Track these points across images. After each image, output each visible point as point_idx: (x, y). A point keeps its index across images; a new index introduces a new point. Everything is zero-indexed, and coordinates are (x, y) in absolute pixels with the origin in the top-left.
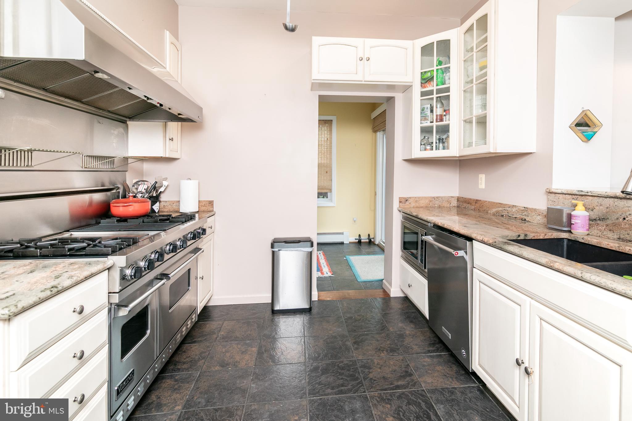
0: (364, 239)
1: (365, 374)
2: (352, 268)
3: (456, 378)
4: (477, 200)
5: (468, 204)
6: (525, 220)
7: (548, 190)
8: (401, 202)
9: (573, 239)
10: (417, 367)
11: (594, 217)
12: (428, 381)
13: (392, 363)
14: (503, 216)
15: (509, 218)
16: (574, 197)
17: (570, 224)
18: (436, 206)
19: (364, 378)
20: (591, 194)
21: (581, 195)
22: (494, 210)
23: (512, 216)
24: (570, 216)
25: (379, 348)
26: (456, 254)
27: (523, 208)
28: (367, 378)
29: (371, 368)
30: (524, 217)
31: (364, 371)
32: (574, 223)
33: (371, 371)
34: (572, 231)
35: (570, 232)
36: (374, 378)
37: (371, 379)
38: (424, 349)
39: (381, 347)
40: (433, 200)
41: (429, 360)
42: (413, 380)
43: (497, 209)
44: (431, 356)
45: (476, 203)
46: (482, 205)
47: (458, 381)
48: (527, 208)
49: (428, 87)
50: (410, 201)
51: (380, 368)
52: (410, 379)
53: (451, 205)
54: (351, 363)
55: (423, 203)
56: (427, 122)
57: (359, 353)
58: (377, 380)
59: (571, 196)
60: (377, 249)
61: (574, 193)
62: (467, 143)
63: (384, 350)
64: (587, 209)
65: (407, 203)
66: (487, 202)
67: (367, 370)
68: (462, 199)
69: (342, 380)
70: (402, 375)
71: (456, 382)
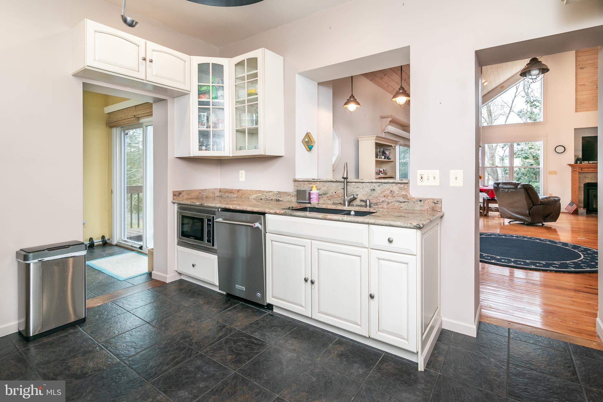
0: (97, 241)
1: (189, 342)
2: (103, 271)
3: (254, 315)
4: (239, 190)
5: (231, 193)
6: (279, 200)
7: (294, 180)
8: (175, 195)
9: (312, 207)
10: (225, 320)
11: (320, 193)
12: (239, 325)
13: (204, 326)
14: (262, 199)
15: (267, 200)
16: (309, 183)
17: (310, 198)
18: (204, 197)
19: (189, 345)
20: (319, 181)
21: (314, 181)
22: (254, 196)
23: (269, 198)
24: (310, 194)
25: (186, 321)
26: (254, 225)
27: (277, 193)
28: (193, 343)
29: (190, 337)
30: (278, 198)
31: (186, 340)
32: (312, 197)
33: (191, 338)
34: (311, 202)
35: (310, 203)
36: (198, 341)
37: (196, 343)
38: (221, 308)
39: (187, 320)
40: (202, 192)
41: (230, 313)
42: (228, 329)
43: (257, 195)
44: (229, 310)
45: (238, 192)
46: (243, 193)
47: (256, 316)
48: (280, 192)
49: (203, 98)
50: (183, 194)
51: (198, 333)
52: (226, 329)
53: (215, 196)
54: (169, 341)
55: (193, 195)
56: (204, 127)
57: (171, 332)
58: (201, 341)
59: (308, 182)
60: (117, 249)
61: (310, 180)
62: (238, 147)
63: (191, 321)
64: (317, 189)
65: (181, 196)
66: (248, 191)
67: (187, 339)
68: (225, 190)
69: (171, 356)
70: (218, 329)
71: (255, 317)
